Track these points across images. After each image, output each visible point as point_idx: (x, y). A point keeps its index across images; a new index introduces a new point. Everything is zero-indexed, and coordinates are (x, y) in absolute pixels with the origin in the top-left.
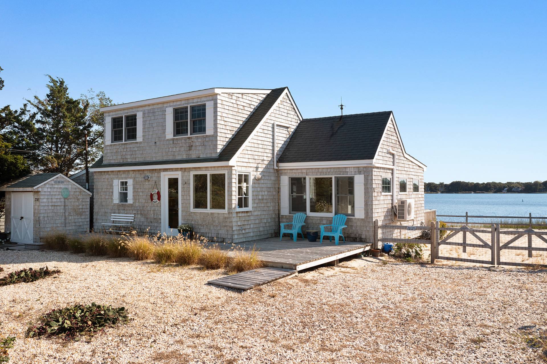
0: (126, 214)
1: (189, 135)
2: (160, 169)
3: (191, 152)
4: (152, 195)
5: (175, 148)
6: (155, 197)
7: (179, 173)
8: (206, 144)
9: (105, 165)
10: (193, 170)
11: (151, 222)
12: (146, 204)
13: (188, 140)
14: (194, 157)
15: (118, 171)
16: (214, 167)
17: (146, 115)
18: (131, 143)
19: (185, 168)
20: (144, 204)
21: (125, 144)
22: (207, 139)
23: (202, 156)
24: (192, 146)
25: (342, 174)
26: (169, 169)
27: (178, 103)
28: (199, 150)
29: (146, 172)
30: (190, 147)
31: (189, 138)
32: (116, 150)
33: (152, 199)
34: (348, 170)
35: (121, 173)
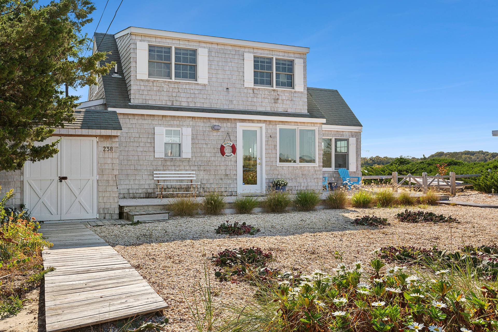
0: (178, 171)
1: (275, 88)
2: (235, 119)
3: (276, 105)
4: (222, 148)
5: (255, 98)
6: (228, 151)
7: (263, 125)
8: (294, 99)
9: (133, 105)
10: (281, 123)
11: (221, 179)
12: (213, 159)
13: (273, 92)
14: (280, 110)
15: (163, 116)
16: (304, 123)
17: (213, 54)
18: (186, 84)
19: (270, 121)
20: (209, 158)
21: (175, 83)
22: (295, 95)
23: (290, 111)
24: (278, 99)
25: (340, 136)
26: (249, 120)
27: (260, 51)
28: (286, 104)
29: (212, 121)
30: (276, 100)
31: (274, 90)
32: (158, 88)
33: (223, 153)
34: (344, 133)
35: (168, 119)
